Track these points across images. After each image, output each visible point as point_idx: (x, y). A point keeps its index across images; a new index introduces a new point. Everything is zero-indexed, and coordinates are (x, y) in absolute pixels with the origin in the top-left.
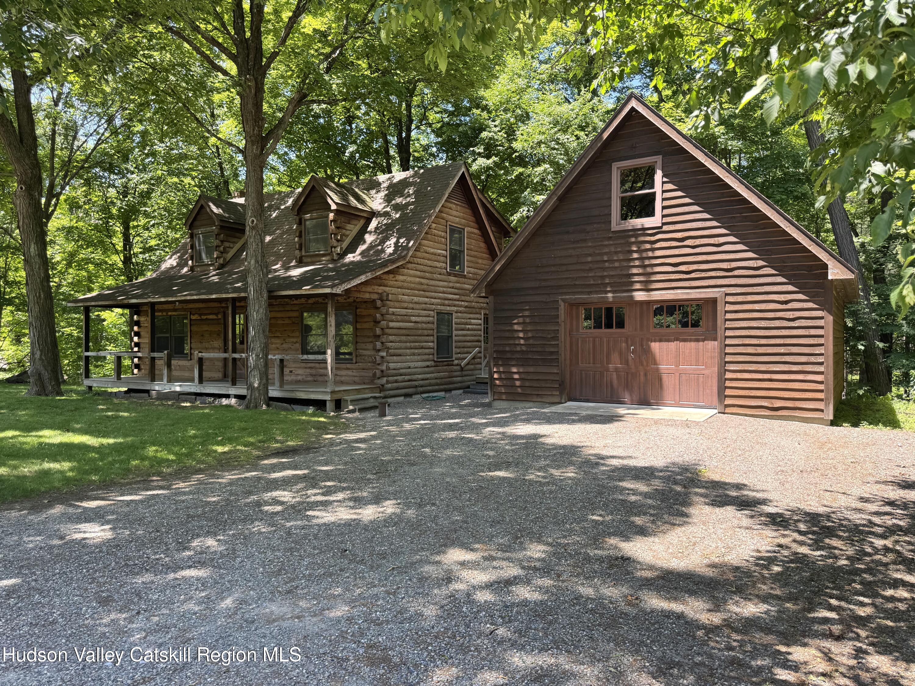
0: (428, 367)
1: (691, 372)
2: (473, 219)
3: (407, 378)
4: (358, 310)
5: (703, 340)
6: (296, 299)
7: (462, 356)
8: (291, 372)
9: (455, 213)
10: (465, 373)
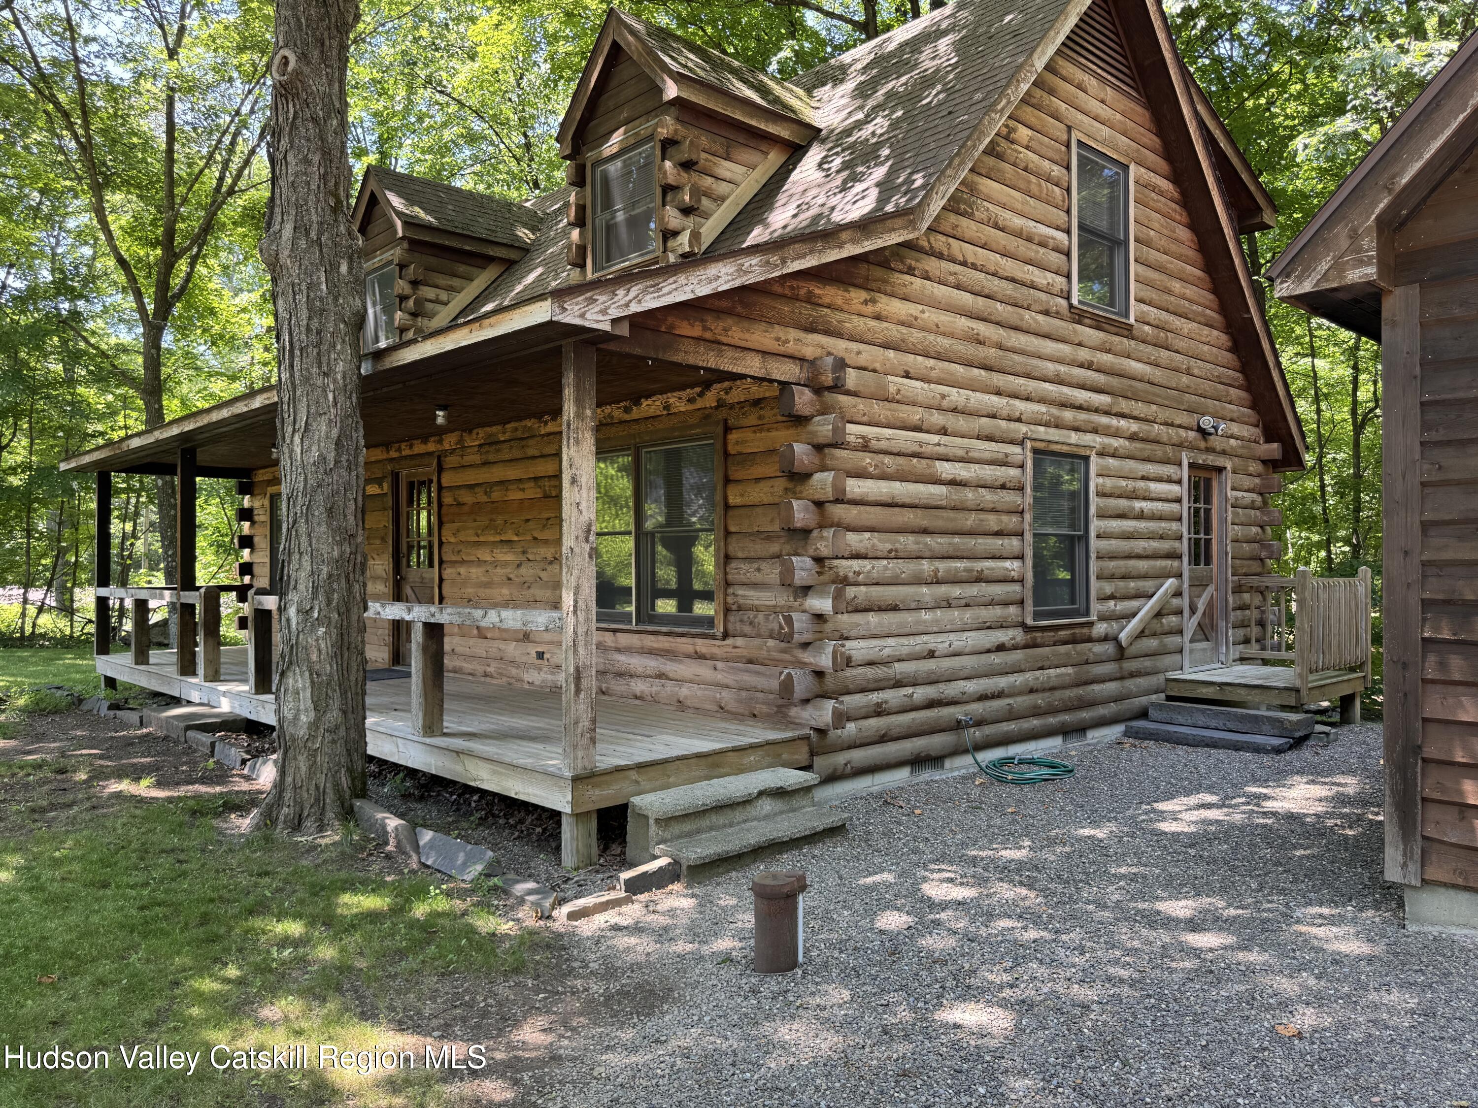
0: (1000, 648)
2: (1152, 140)
3: (921, 693)
4: (733, 437)
7: (1121, 606)
8: (540, 655)
9: (1095, 106)
10: (1130, 665)
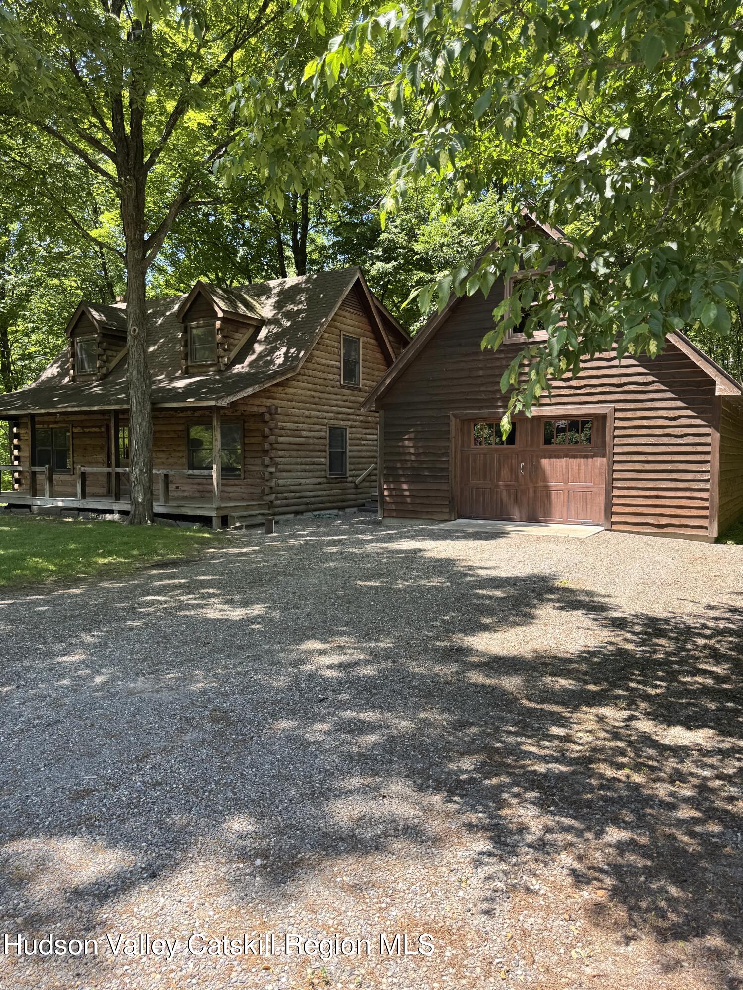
0: (319, 483)
1: (579, 489)
2: (369, 328)
3: (297, 494)
4: (246, 424)
5: (592, 457)
6: (182, 412)
7: (356, 473)
8: (177, 487)
9: (349, 322)
10: (359, 490)
